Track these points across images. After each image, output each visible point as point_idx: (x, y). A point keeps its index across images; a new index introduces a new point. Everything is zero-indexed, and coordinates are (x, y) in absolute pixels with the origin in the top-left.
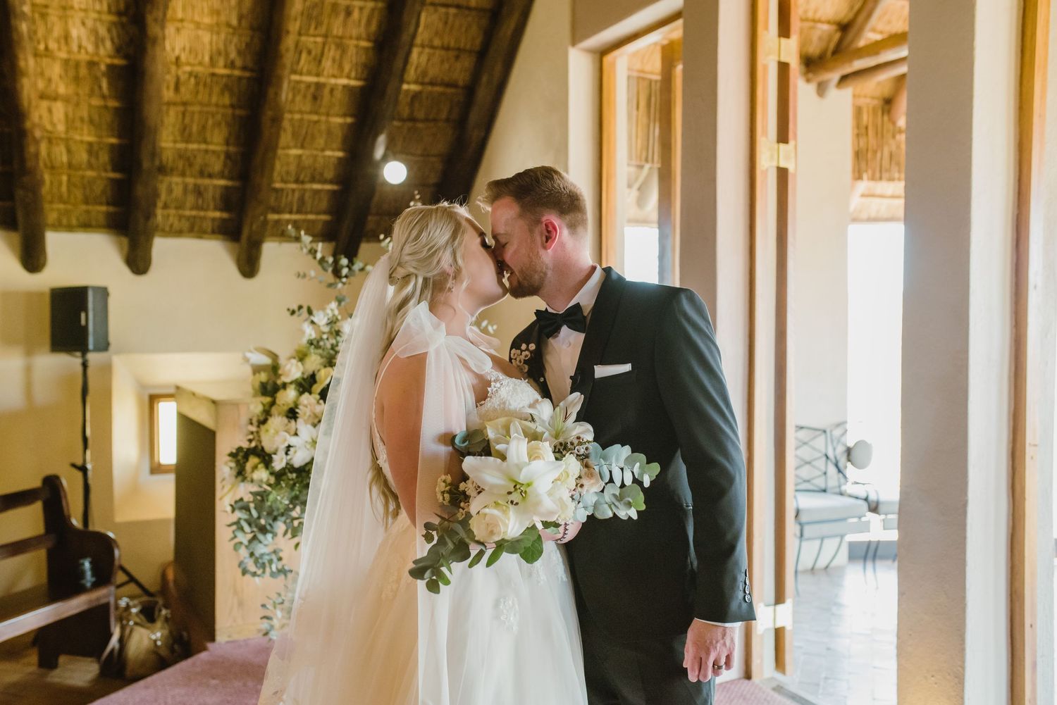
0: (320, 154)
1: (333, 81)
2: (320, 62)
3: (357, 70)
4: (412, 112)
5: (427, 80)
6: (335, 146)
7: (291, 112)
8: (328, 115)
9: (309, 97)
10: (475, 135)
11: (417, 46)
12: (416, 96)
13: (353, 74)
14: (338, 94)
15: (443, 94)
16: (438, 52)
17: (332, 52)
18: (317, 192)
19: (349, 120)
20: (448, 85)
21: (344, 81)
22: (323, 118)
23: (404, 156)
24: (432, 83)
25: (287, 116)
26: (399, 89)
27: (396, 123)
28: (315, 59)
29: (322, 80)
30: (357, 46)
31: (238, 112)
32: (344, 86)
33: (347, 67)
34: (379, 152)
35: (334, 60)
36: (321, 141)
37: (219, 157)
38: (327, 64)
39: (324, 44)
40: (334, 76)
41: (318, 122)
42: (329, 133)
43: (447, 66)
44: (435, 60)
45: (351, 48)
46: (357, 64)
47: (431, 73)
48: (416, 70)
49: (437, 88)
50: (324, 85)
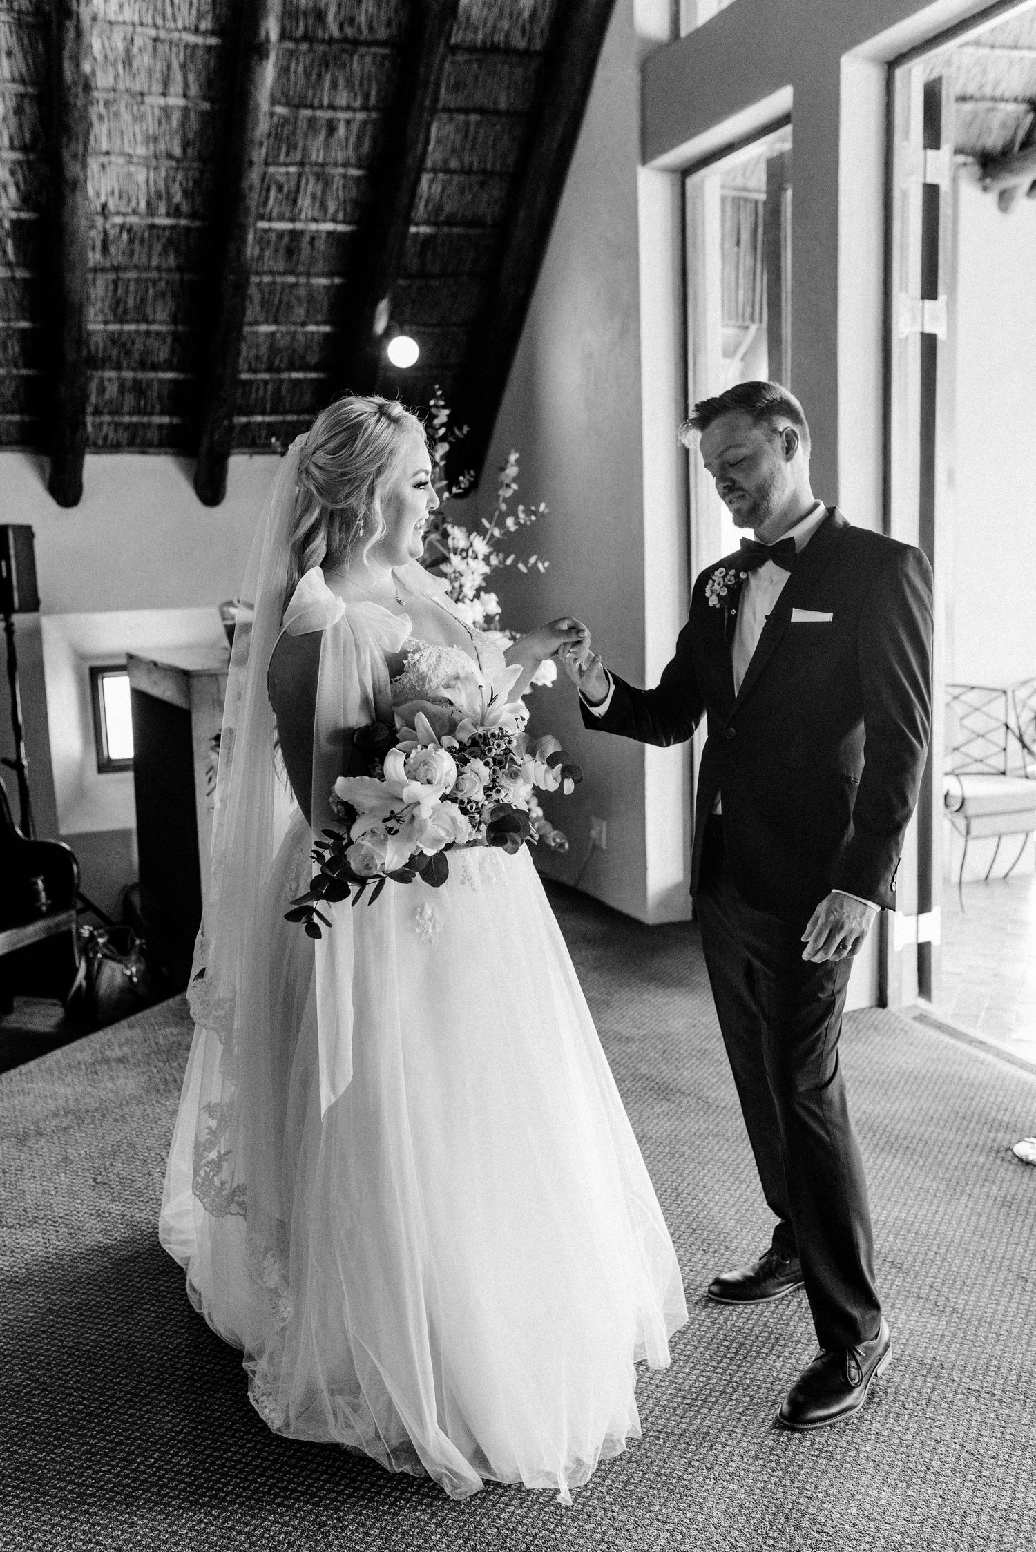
0: (299, 329)
1: (313, 227)
2: (295, 201)
3: (345, 210)
4: (423, 265)
5: (442, 218)
6: (319, 318)
7: (258, 273)
8: (309, 276)
9: (282, 251)
10: (512, 293)
11: (427, 171)
12: (428, 240)
13: (340, 216)
14: (321, 245)
15: (465, 236)
16: (456, 178)
17: (311, 186)
18: (298, 381)
19: (337, 281)
20: (472, 224)
21: (329, 226)
22: (302, 280)
23: (414, 328)
24: (450, 222)
25: (255, 279)
26: (405, 232)
27: (401, 282)
28: (287, 197)
29: (299, 226)
30: (344, 176)
31: (187, 277)
32: (329, 233)
33: (332, 207)
34: (381, 325)
35: (314, 197)
36: (300, 312)
37: (164, 340)
38: (305, 202)
39: (300, 175)
40: (315, 220)
41: (296, 285)
42: (311, 298)
43: (470, 197)
44: (453, 189)
45: (337, 178)
46: (345, 201)
47: (448, 209)
48: (426, 205)
49: (456, 230)
50: (302, 232)
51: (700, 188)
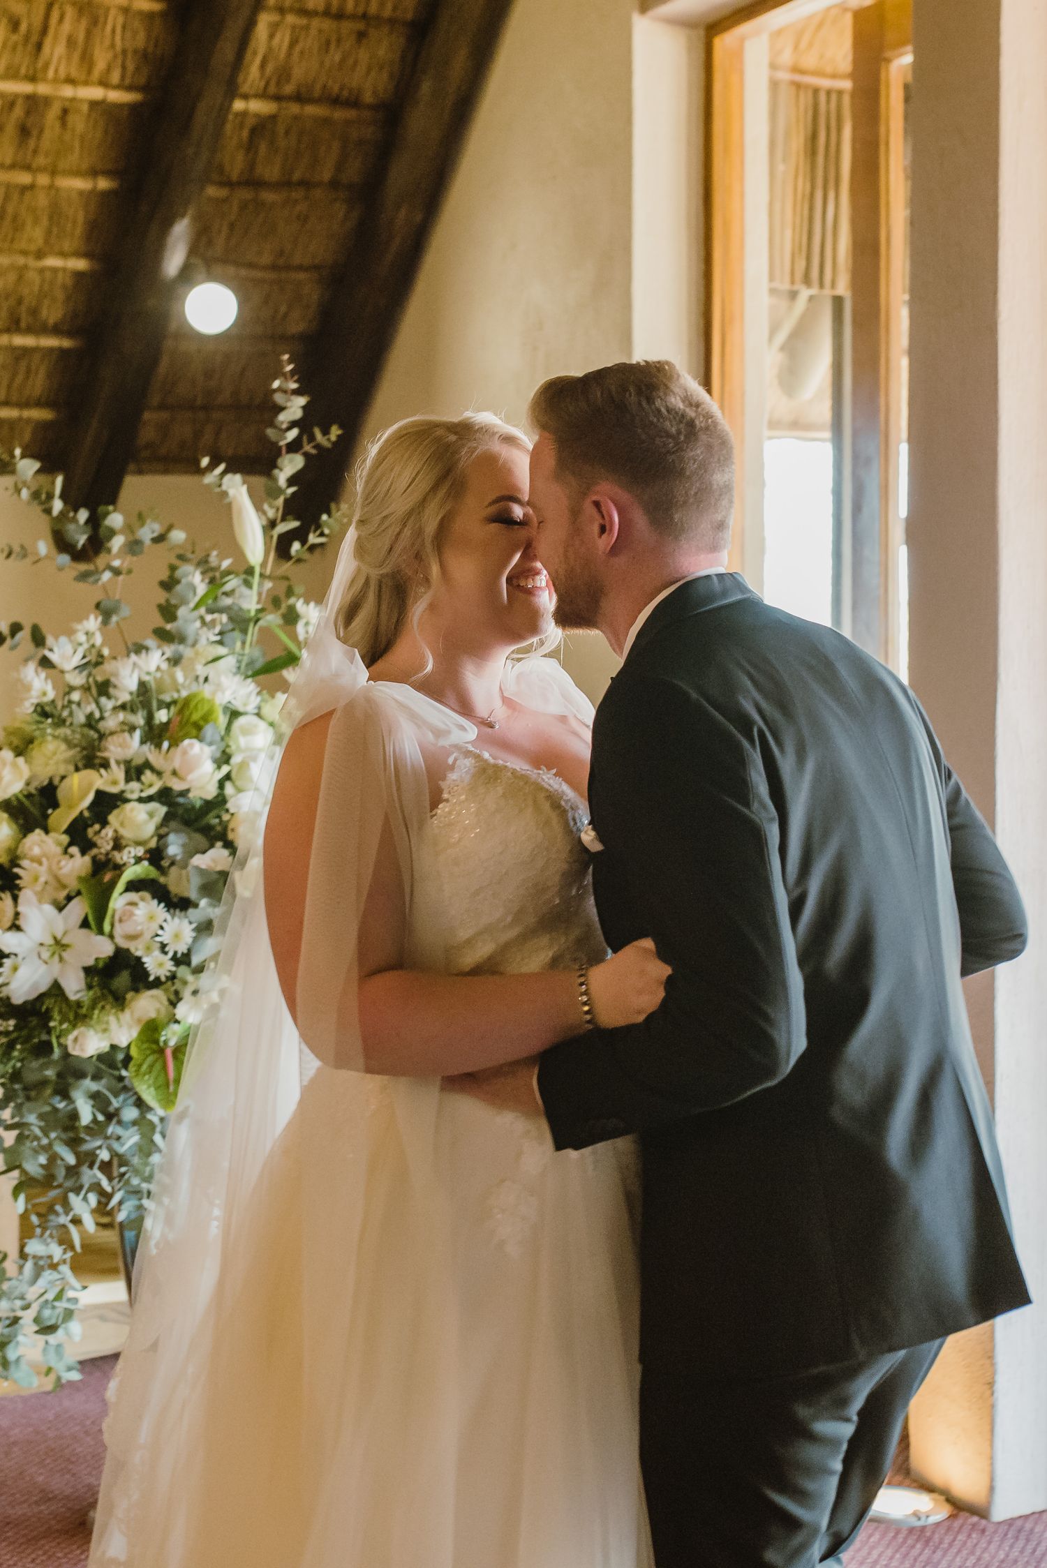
0: (32, 263)
1: (68, 91)
2: (39, 46)
3: (124, 67)
4: (252, 166)
5: (288, 89)
6: (67, 246)
8: (54, 173)
9: (11, 131)
10: (402, 218)
11: (267, 11)
12: (261, 128)
13: (115, 77)
14: (78, 123)
15: (326, 122)
16: (316, 23)
17: (67, 24)
18: (25, 352)
19: (103, 184)
20: (335, 101)
21: (96, 93)
22: (43, 180)
23: (231, 270)
24: (299, 98)
26: (225, 108)
27: (212, 191)
28: (27, 38)
29: (42, 89)
30: (126, 9)
32: (94, 104)
33: (101, 60)
34: (174, 261)
35: (71, 42)
36: (35, 234)
38: (55, 50)
40: (70, 81)
41: (32, 187)
42: (55, 214)
43: (337, 58)
44: (310, 42)
45: (113, 12)
46: (124, 52)
47: (299, 73)
48: (263, 66)
49: (311, 110)
50: (47, 101)
51: (738, 54)
